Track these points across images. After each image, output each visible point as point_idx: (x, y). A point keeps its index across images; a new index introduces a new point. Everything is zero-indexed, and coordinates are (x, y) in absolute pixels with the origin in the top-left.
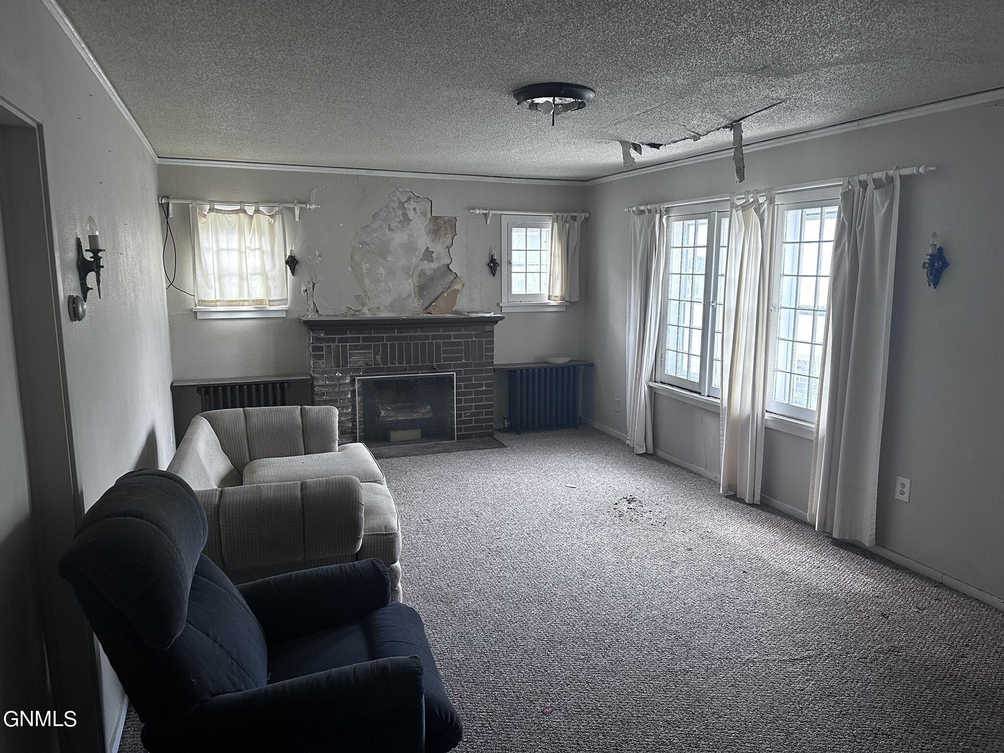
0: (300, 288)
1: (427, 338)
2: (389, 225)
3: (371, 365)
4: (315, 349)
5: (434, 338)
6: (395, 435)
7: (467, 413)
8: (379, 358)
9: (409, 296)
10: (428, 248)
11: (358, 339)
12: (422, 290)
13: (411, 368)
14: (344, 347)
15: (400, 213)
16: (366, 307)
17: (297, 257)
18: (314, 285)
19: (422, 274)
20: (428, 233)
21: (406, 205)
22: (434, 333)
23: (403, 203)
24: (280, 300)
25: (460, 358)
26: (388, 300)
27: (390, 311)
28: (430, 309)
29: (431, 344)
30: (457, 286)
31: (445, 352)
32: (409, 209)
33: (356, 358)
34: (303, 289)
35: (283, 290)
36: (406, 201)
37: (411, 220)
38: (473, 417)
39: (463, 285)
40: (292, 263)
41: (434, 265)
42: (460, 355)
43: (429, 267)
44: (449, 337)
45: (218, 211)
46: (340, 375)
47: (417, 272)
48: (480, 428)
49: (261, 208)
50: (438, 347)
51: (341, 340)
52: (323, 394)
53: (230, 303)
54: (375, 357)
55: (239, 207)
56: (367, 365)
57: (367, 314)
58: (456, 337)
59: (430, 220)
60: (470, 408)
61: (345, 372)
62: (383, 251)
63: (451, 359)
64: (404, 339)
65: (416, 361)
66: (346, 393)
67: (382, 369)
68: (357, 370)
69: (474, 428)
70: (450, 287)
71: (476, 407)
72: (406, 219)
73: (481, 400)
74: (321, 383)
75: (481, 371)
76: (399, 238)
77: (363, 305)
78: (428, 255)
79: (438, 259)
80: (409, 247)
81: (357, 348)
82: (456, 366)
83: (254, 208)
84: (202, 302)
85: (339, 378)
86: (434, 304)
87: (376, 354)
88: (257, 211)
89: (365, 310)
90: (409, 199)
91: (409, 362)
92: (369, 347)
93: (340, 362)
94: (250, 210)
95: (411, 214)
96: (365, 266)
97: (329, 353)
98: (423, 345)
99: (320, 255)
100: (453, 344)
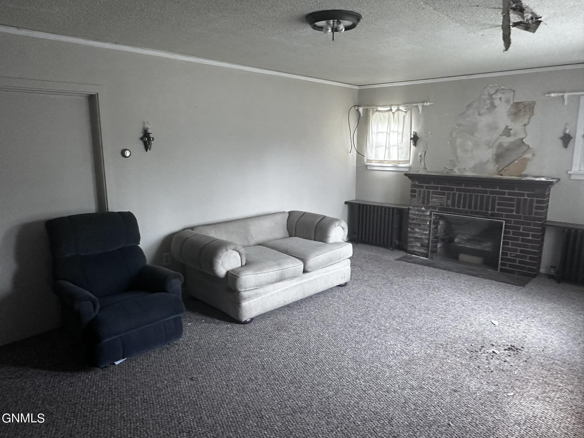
0: (418, 154)
1: (486, 192)
2: (479, 112)
3: (444, 206)
4: (412, 191)
5: (492, 193)
6: (463, 257)
7: (513, 254)
8: (449, 202)
9: (488, 161)
10: (507, 126)
11: (437, 188)
12: (499, 157)
13: (471, 213)
14: (429, 192)
15: (488, 102)
16: (456, 168)
17: (418, 135)
18: (425, 152)
19: (500, 145)
20: (510, 115)
21: (494, 96)
22: (492, 190)
23: (492, 95)
24: (404, 161)
25: (512, 211)
26: (471, 164)
27: (473, 172)
28: (503, 172)
29: (488, 197)
30: (528, 156)
31: (499, 204)
32: (496, 99)
33: (435, 200)
34: (420, 154)
35: (407, 155)
36: (494, 94)
37: (496, 107)
38: (518, 258)
39: (534, 155)
40: (415, 139)
41: (511, 139)
42: (512, 208)
43: (506, 141)
44: (504, 193)
45: (380, 111)
46: (424, 209)
47: (496, 144)
48: (523, 268)
49: (400, 108)
50: (494, 200)
51: (427, 188)
52: (413, 219)
53: (381, 162)
54: (447, 201)
55: (389, 109)
56: (441, 205)
57: (457, 172)
58: (509, 194)
59: (512, 105)
60: (516, 250)
61: (427, 208)
62: (472, 130)
63: (504, 210)
64: (469, 191)
65: (476, 208)
66: (426, 221)
67: (450, 210)
68: (435, 208)
69: (518, 267)
70: (521, 156)
71: (521, 251)
72: (493, 106)
73: (526, 246)
74: (413, 212)
75: (529, 224)
76: (485, 120)
77: (455, 166)
78: (507, 132)
79: (515, 135)
80: (492, 127)
81: (436, 193)
82: (507, 216)
83: (396, 108)
84: (368, 161)
85: (423, 211)
86: (506, 168)
87: (448, 199)
88: (398, 110)
89: (455, 170)
90: (497, 91)
91: (470, 207)
92: (444, 194)
93: (426, 201)
94: (394, 109)
95: (497, 102)
96: (459, 141)
97: (419, 195)
98: (482, 197)
99: (431, 134)
100: (507, 199)
